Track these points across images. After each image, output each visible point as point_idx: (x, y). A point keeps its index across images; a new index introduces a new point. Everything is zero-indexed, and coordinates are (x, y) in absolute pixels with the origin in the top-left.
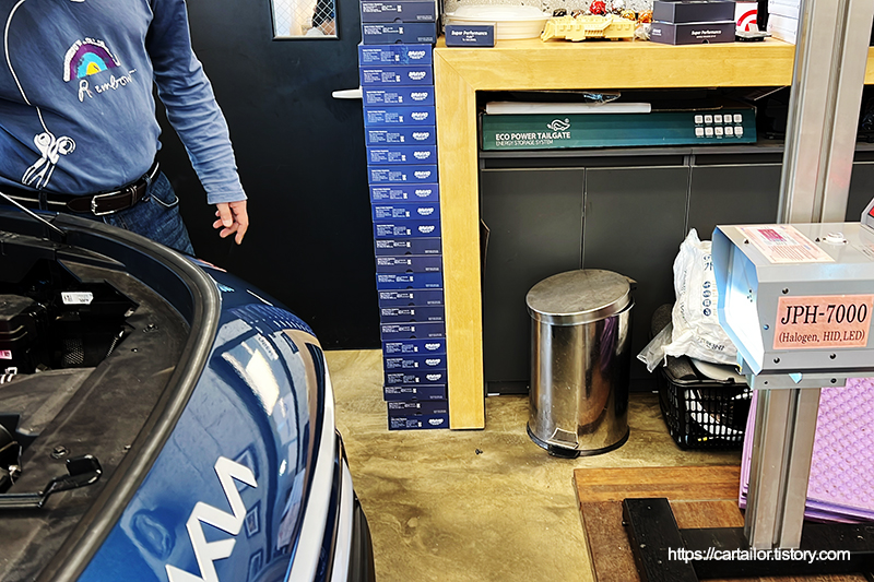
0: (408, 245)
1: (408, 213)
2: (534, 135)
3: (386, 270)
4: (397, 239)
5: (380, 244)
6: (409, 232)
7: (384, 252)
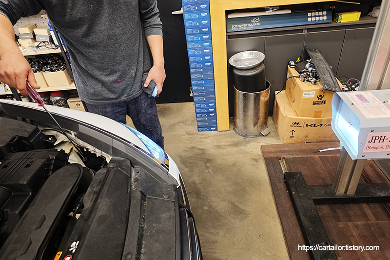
0: (202, 70)
1: (201, 59)
2: (246, 25)
3: (195, 79)
4: (198, 68)
5: (192, 71)
6: (202, 66)
7: (194, 73)
